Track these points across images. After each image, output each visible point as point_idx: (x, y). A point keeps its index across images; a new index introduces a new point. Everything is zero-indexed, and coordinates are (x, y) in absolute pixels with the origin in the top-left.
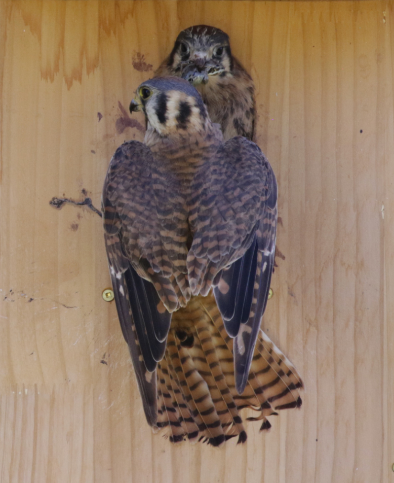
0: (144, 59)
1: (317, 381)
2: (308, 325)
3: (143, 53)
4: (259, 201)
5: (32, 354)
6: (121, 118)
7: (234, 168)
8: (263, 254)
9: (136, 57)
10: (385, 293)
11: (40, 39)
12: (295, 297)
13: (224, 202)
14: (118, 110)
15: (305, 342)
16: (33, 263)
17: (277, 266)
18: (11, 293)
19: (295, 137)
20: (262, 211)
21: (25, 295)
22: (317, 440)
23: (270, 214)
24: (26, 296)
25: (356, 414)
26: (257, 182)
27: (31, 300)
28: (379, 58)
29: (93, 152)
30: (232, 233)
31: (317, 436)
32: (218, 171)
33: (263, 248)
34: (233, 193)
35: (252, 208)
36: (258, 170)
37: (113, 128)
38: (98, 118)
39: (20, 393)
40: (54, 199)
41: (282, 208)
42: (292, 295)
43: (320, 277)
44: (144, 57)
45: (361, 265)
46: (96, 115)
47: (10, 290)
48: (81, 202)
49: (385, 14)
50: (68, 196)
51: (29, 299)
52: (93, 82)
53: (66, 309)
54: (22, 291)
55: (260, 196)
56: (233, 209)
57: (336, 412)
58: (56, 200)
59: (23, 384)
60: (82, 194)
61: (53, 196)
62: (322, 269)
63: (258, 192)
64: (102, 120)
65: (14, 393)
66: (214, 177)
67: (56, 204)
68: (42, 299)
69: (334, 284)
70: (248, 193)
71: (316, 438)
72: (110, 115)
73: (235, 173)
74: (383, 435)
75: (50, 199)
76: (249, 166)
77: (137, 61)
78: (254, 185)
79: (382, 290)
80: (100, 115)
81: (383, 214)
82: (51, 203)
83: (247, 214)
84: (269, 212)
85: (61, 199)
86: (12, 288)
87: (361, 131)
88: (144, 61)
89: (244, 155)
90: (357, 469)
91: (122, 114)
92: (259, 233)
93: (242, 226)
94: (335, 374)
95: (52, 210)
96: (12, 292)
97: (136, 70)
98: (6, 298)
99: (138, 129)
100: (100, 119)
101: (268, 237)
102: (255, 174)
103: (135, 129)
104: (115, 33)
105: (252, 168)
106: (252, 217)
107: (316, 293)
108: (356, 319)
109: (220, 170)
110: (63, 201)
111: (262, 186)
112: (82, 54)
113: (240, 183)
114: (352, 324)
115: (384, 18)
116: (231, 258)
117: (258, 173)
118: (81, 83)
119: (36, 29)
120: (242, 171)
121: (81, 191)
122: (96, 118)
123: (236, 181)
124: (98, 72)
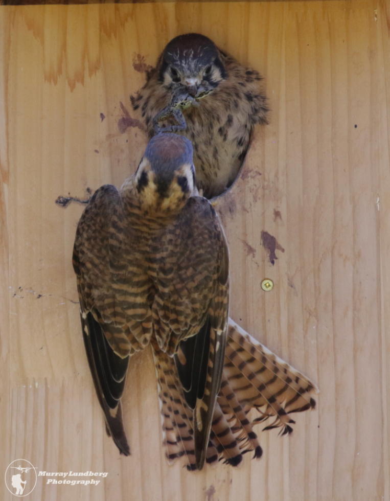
0: (144, 61)
1: (318, 369)
2: (308, 315)
3: (143, 54)
4: (211, 281)
5: (42, 348)
6: (123, 118)
7: (186, 245)
8: (216, 332)
9: (136, 58)
10: (382, 283)
11: (43, 43)
12: (295, 288)
13: (178, 280)
14: (120, 110)
15: (306, 331)
16: (40, 260)
17: (276, 258)
18: (20, 290)
19: (292, 133)
20: (214, 289)
21: (34, 291)
22: (319, 427)
23: (222, 291)
24: (35, 293)
25: (356, 401)
26: (209, 260)
27: (40, 296)
28: (372, 53)
29: (96, 151)
30: (189, 311)
31: (319, 423)
32: (173, 242)
33: (215, 327)
34: (186, 273)
35: (205, 288)
36: (210, 246)
37: (115, 128)
38: (101, 119)
39: (31, 387)
40: (59, 198)
41: (281, 202)
42: (292, 286)
43: (319, 269)
44: (144, 59)
45: (358, 256)
46: (99, 116)
47: (19, 287)
48: (85, 201)
49: (377, 12)
50: (73, 195)
51: (37, 296)
52: (95, 84)
53: (74, 304)
54: (31, 288)
55: (212, 275)
56: (187, 289)
57: (336, 399)
58: (61, 199)
59: (34, 379)
60: (87, 193)
61: (59, 195)
62: (321, 261)
63: (209, 272)
64: (105, 120)
65: (25, 386)
66: (170, 248)
67: (62, 203)
68: (50, 295)
69: (333, 275)
70: (201, 273)
71: (317, 425)
72: (112, 115)
73: (187, 250)
74: (383, 421)
75: (56, 198)
76: (201, 243)
77: (137, 62)
78: (205, 264)
79: (379, 279)
80: (102, 116)
81: (378, 205)
82: (57, 202)
83: (200, 294)
84: (220, 289)
85: (66, 198)
86: (20, 285)
87: (356, 126)
88: (145, 62)
89: (196, 230)
90: (358, 454)
91: (124, 114)
92: (212, 312)
93: (198, 306)
94: (335, 362)
95: (58, 208)
96: (21, 288)
97: (136, 71)
98: (15, 295)
99: (139, 128)
100: (102, 120)
101: (220, 315)
102: (206, 252)
103: (137, 128)
104: (115, 35)
105: (204, 245)
106: (205, 297)
107: (315, 283)
108: (354, 309)
109: (176, 240)
110: (69, 200)
111: (214, 264)
112: (83, 57)
113: (192, 262)
114: (350, 314)
115: (376, 16)
116: (188, 333)
117: (209, 250)
118: (83, 84)
119: (39, 33)
120: (194, 248)
121: (86, 190)
122: (99, 118)
123: (189, 260)
124: (99, 74)
